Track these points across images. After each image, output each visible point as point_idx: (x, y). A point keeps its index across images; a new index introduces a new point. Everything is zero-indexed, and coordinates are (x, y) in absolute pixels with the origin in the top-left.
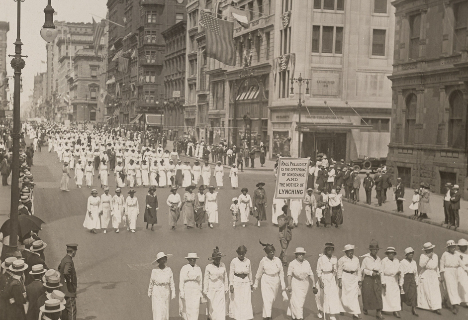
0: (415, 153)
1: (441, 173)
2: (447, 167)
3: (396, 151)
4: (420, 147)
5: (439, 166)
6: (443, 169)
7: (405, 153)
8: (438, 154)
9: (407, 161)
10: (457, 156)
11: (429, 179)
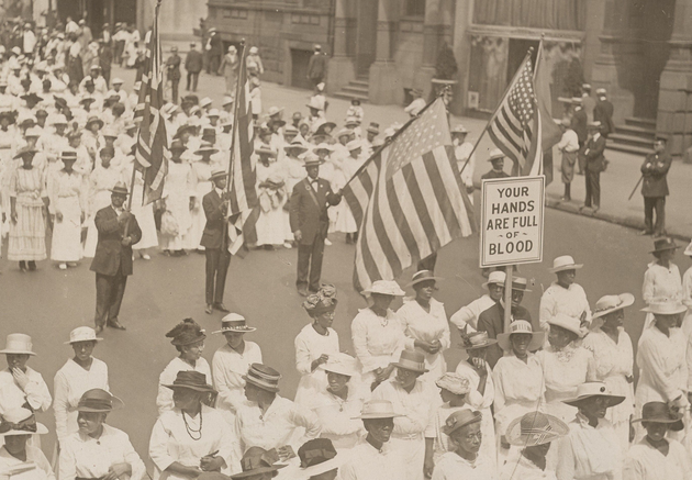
0: (251, 16)
1: (294, 51)
2: (301, 41)
3: (220, 14)
4: (258, 7)
5: (290, 40)
6: (294, 44)
7: (234, 18)
8: (288, 20)
9: (238, 31)
10: (316, 22)
11: (274, 62)
